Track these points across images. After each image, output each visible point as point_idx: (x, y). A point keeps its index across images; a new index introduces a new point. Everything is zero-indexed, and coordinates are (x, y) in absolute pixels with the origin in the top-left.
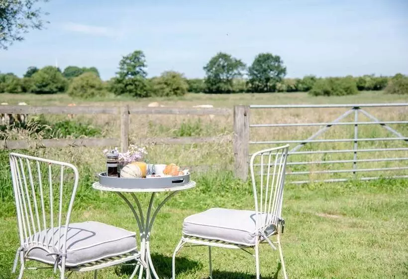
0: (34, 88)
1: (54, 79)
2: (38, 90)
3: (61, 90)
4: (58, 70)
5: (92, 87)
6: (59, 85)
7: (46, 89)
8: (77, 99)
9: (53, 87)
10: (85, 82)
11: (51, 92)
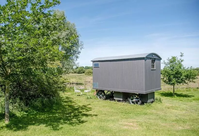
0: (77, 72)
1: (82, 70)
2: (78, 72)
3: (84, 72)
4: (83, 67)
5: (90, 72)
6: (83, 71)
7: (80, 72)
8: (87, 75)
9: (82, 72)
10: (89, 71)
11: (81, 73)
